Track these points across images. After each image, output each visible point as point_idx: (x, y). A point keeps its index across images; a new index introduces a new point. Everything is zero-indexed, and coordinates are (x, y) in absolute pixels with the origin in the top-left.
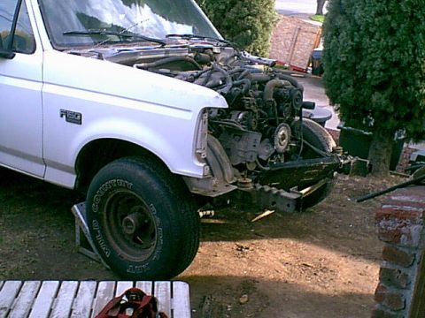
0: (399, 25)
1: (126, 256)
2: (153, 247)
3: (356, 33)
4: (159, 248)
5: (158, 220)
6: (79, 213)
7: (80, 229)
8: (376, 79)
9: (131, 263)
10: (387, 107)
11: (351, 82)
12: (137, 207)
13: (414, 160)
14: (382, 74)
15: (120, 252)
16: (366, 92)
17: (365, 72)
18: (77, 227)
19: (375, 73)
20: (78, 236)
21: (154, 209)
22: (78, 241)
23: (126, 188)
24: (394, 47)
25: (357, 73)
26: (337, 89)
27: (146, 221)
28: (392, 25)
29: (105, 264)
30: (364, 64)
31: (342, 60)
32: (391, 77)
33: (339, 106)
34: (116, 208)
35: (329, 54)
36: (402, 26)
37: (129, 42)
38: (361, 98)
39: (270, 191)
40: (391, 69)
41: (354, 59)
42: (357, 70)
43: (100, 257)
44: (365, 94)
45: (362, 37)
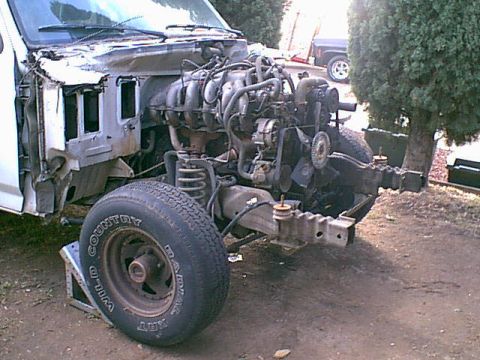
0: (442, 6)
1: (136, 310)
2: (170, 299)
3: (390, 17)
4: (179, 300)
5: (177, 265)
6: (70, 257)
7: (73, 277)
8: (415, 72)
9: (142, 318)
10: (429, 105)
11: (384, 76)
12: (146, 248)
13: (452, 164)
14: (422, 65)
15: (127, 305)
16: (402, 88)
17: (402, 63)
18: (69, 275)
19: (414, 64)
20: (70, 285)
21: (170, 251)
22: (70, 292)
23: (133, 225)
24: (438, 34)
25: (392, 66)
26: (367, 86)
27: (159, 265)
28: (434, 7)
29: (107, 320)
30: (400, 54)
31: (374, 50)
32: (433, 70)
33: (368, 104)
34: (119, 249)
35: (358, 43)
36: (447, 7)
37: (122, 36)
38: (396, 96)
39: (314, 220)
40: (434, 60)
41: (388, 49)
42: (392, 62)
43: (100, 311)
44: (402, 90)
45: (397, 22)
